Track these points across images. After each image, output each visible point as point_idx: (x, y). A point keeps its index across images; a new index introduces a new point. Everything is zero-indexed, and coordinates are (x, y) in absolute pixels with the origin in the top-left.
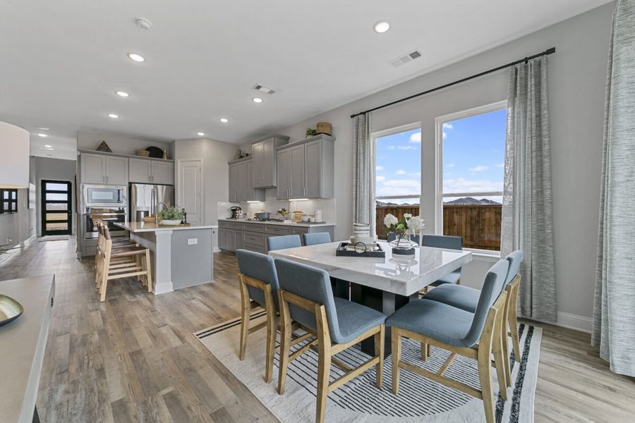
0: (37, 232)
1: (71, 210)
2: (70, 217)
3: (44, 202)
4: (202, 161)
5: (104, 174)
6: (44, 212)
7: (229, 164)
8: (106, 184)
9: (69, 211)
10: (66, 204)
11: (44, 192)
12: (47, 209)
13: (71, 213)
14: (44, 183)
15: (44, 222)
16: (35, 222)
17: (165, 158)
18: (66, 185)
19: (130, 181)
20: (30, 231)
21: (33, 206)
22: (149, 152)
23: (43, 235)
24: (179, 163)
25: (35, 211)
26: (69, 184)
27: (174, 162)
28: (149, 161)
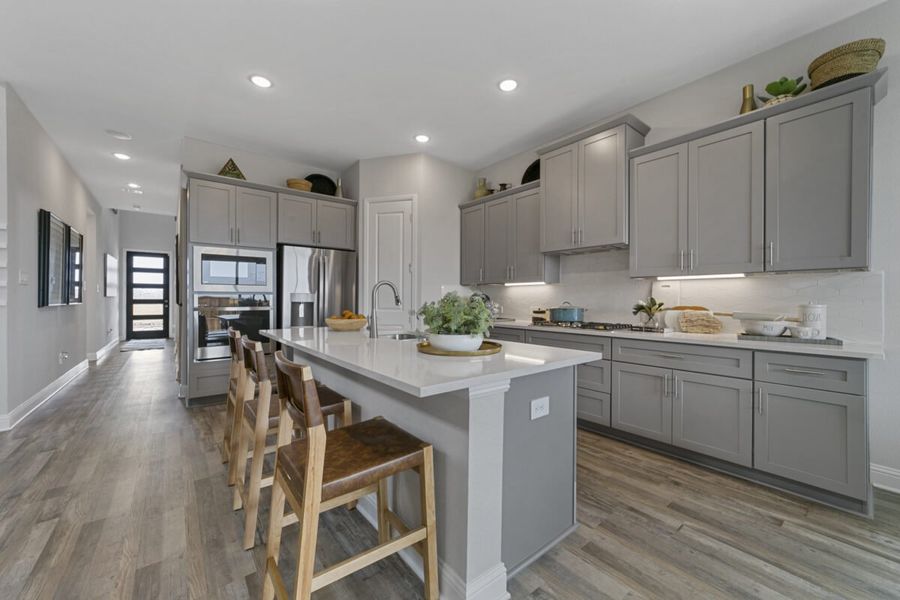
0: (120, 334)
1: (168, 299)
2: (166, 310)
3: (130, 286)
4: (415, 200)
5: (232, 226)
6: (131, 302)
7: (461, 208)
8: (235, 247)
9: (165, 301)
10: (162, 290)
11: (130, 270)
12: (134, 298)
13: (168, 304)
14: (130, 255)
15: (130, 318)
16: (117, 317)
17: (340, 197)
18: (161, 260)
19: (280, 241)
20: (108, 333)
21: (112, 292)
22: (311, 184)
23: (129, 338)
24: (367, 205)
25: (117, 301)
26: (166, 257)
27: (356, 205)
28: (314, 201)
